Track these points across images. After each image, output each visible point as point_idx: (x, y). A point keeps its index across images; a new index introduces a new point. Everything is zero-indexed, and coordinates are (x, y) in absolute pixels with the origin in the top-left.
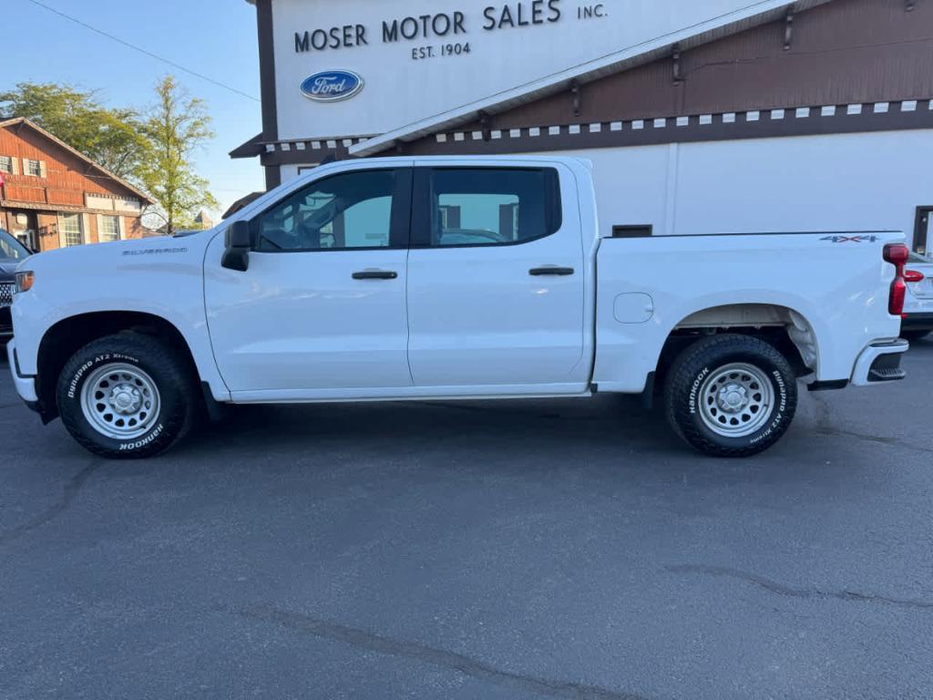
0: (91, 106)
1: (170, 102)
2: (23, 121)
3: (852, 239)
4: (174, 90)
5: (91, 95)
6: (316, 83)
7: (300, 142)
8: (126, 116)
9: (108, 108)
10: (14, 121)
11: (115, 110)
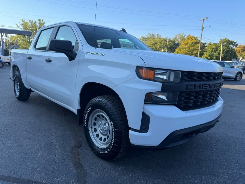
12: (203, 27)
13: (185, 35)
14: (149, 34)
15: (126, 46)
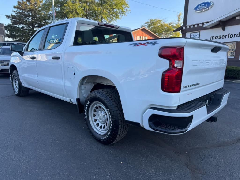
0: (163, 22)
1: (180, 19)
2: (144, 28)
3: (144, 44)
4: (181, 16)
5: (164, 20)
6: (199, 7)
7: (192, 25)
8: (171, 24)
9: (167, 23)
10: (142, 28)
11: (168, 23)
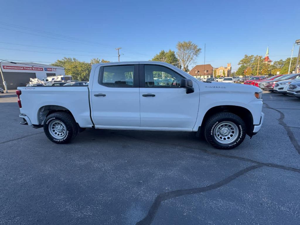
12: (119, 54)
13: (100, 60)
14: (65, 58)
15: (48, 70)
